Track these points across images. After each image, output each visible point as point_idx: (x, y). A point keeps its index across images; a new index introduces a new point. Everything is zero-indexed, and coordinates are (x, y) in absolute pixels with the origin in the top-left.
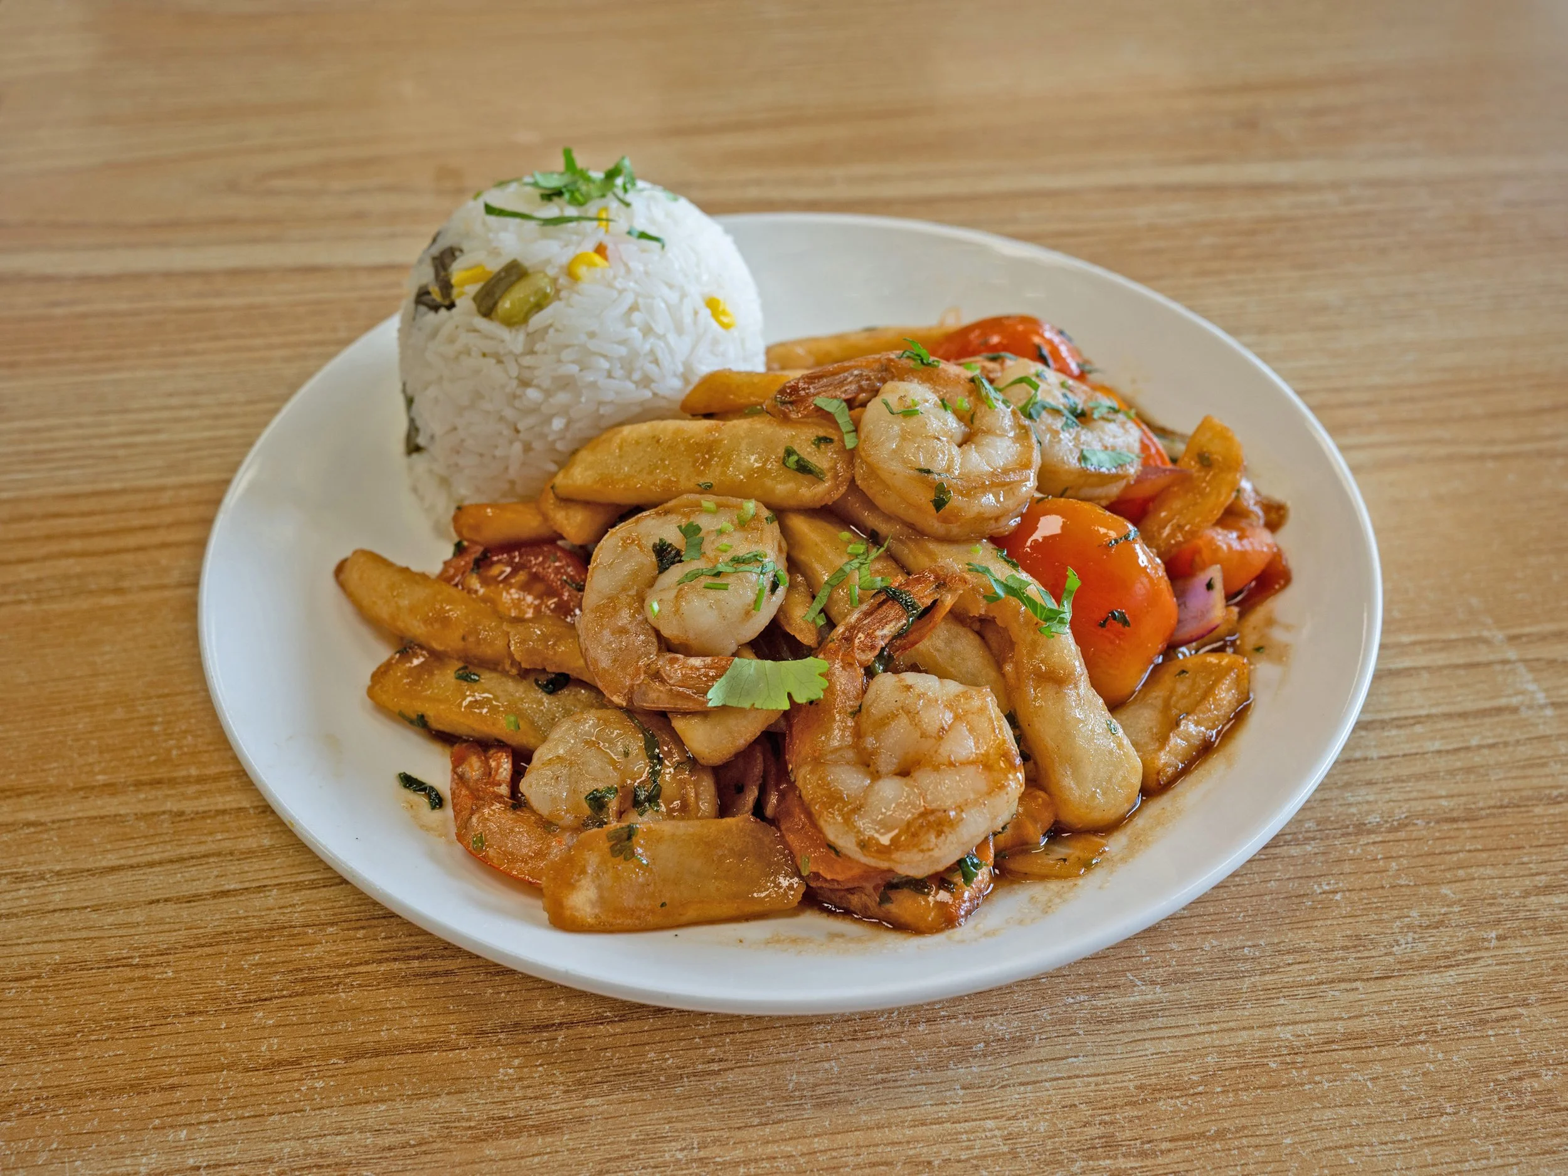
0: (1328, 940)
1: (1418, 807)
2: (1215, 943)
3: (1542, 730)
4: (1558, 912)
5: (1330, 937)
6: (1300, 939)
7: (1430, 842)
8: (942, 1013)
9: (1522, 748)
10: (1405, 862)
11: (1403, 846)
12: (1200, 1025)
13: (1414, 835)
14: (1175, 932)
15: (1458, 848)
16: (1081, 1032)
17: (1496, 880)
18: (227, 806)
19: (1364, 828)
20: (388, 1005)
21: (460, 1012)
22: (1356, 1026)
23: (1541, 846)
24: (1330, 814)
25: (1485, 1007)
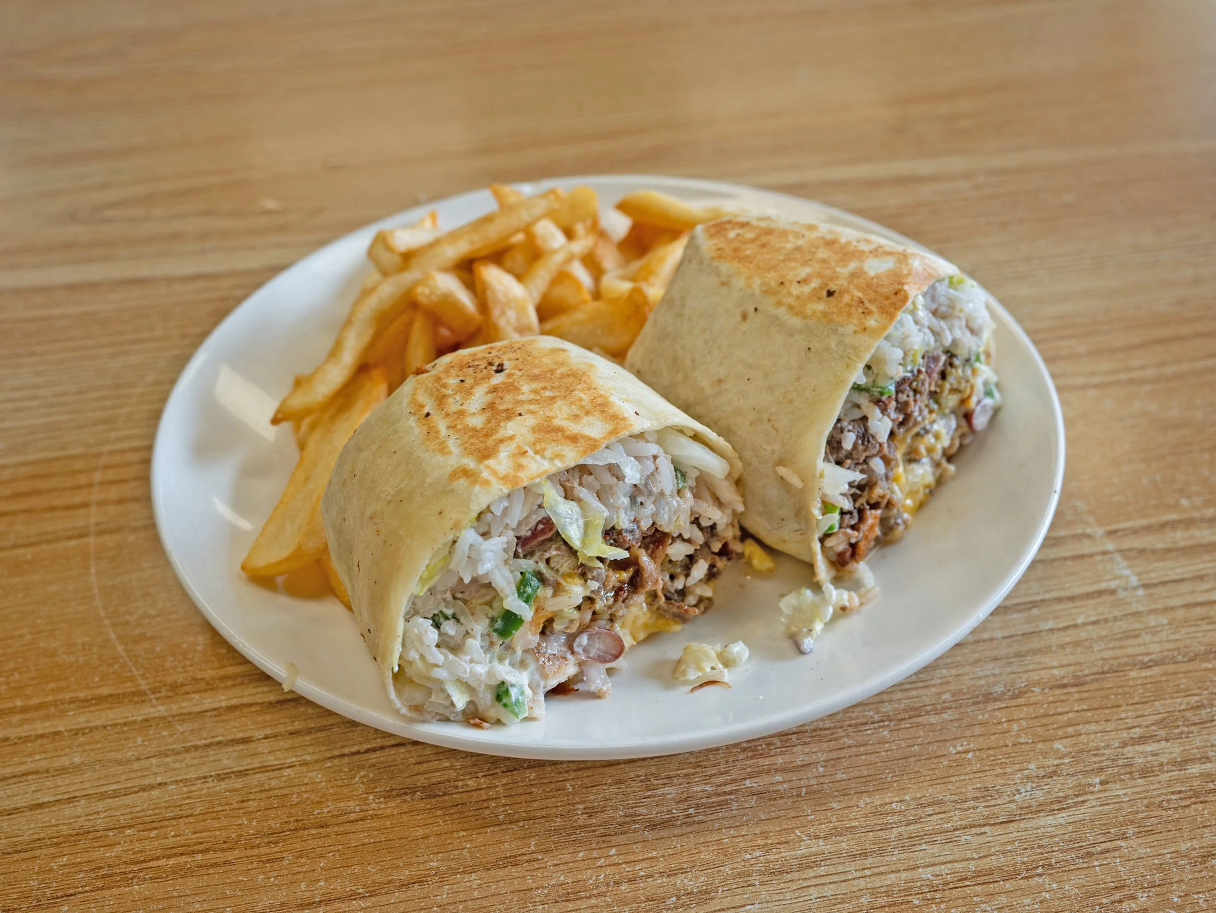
0: (961, 793)
1: (1035, 676)
2: (868, 801)
3: (1136, 607)
4: (1150, 758)
5: (963, 790)
6: (939, 793)
7: (1045, 706)
8: (641, 874)
9: (1120, 623)
10: (1025, 723)
11: (1023, 710)
12: (856, 871)
13: (1032, 700)
14: (836, 793)
15: (1068, 709)
16: (757, 883)
17: (1099, 735)
18: (46, 731)
19: (991, 697)
20: (175, 894)
21: (235, 896)
22: (985, 864)
23: (1135, 704)
24: (963, 687)
25: (1091, 842)
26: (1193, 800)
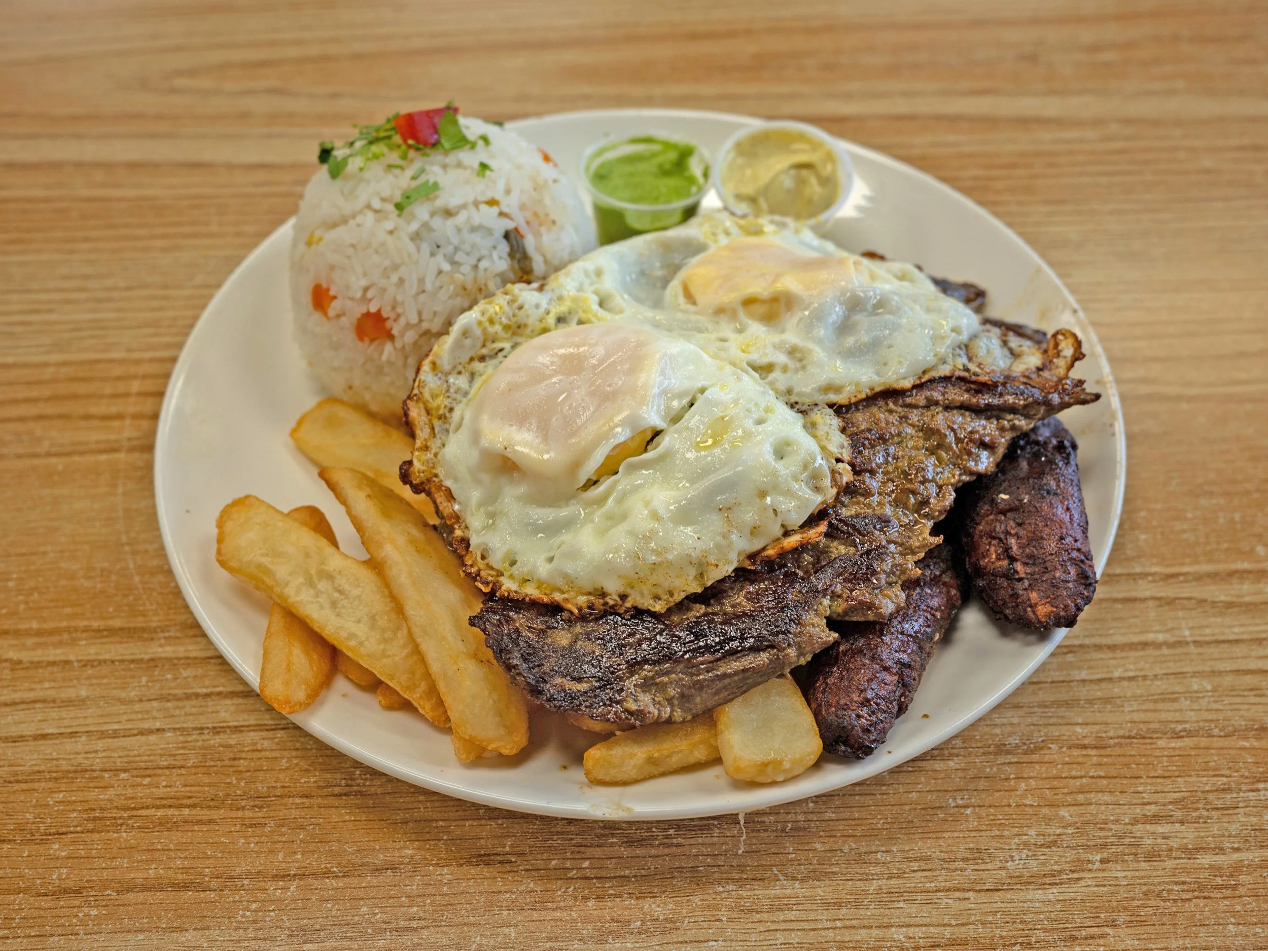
26: (1196, 894)
